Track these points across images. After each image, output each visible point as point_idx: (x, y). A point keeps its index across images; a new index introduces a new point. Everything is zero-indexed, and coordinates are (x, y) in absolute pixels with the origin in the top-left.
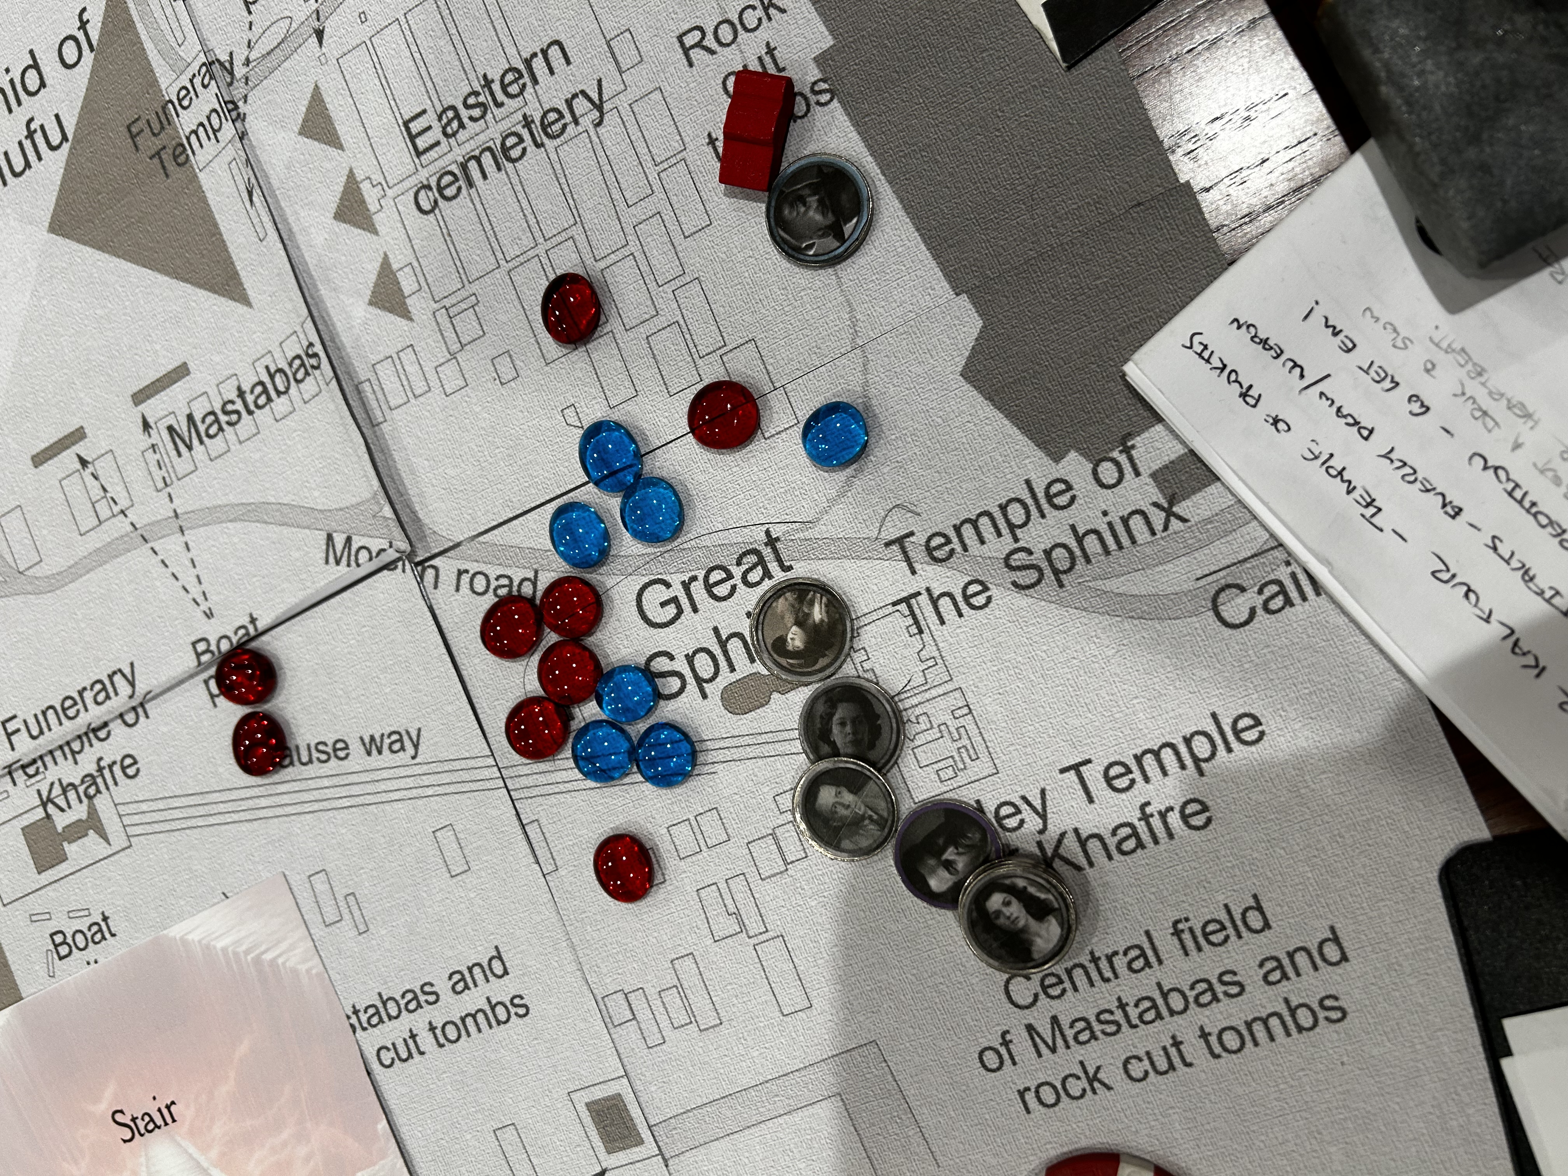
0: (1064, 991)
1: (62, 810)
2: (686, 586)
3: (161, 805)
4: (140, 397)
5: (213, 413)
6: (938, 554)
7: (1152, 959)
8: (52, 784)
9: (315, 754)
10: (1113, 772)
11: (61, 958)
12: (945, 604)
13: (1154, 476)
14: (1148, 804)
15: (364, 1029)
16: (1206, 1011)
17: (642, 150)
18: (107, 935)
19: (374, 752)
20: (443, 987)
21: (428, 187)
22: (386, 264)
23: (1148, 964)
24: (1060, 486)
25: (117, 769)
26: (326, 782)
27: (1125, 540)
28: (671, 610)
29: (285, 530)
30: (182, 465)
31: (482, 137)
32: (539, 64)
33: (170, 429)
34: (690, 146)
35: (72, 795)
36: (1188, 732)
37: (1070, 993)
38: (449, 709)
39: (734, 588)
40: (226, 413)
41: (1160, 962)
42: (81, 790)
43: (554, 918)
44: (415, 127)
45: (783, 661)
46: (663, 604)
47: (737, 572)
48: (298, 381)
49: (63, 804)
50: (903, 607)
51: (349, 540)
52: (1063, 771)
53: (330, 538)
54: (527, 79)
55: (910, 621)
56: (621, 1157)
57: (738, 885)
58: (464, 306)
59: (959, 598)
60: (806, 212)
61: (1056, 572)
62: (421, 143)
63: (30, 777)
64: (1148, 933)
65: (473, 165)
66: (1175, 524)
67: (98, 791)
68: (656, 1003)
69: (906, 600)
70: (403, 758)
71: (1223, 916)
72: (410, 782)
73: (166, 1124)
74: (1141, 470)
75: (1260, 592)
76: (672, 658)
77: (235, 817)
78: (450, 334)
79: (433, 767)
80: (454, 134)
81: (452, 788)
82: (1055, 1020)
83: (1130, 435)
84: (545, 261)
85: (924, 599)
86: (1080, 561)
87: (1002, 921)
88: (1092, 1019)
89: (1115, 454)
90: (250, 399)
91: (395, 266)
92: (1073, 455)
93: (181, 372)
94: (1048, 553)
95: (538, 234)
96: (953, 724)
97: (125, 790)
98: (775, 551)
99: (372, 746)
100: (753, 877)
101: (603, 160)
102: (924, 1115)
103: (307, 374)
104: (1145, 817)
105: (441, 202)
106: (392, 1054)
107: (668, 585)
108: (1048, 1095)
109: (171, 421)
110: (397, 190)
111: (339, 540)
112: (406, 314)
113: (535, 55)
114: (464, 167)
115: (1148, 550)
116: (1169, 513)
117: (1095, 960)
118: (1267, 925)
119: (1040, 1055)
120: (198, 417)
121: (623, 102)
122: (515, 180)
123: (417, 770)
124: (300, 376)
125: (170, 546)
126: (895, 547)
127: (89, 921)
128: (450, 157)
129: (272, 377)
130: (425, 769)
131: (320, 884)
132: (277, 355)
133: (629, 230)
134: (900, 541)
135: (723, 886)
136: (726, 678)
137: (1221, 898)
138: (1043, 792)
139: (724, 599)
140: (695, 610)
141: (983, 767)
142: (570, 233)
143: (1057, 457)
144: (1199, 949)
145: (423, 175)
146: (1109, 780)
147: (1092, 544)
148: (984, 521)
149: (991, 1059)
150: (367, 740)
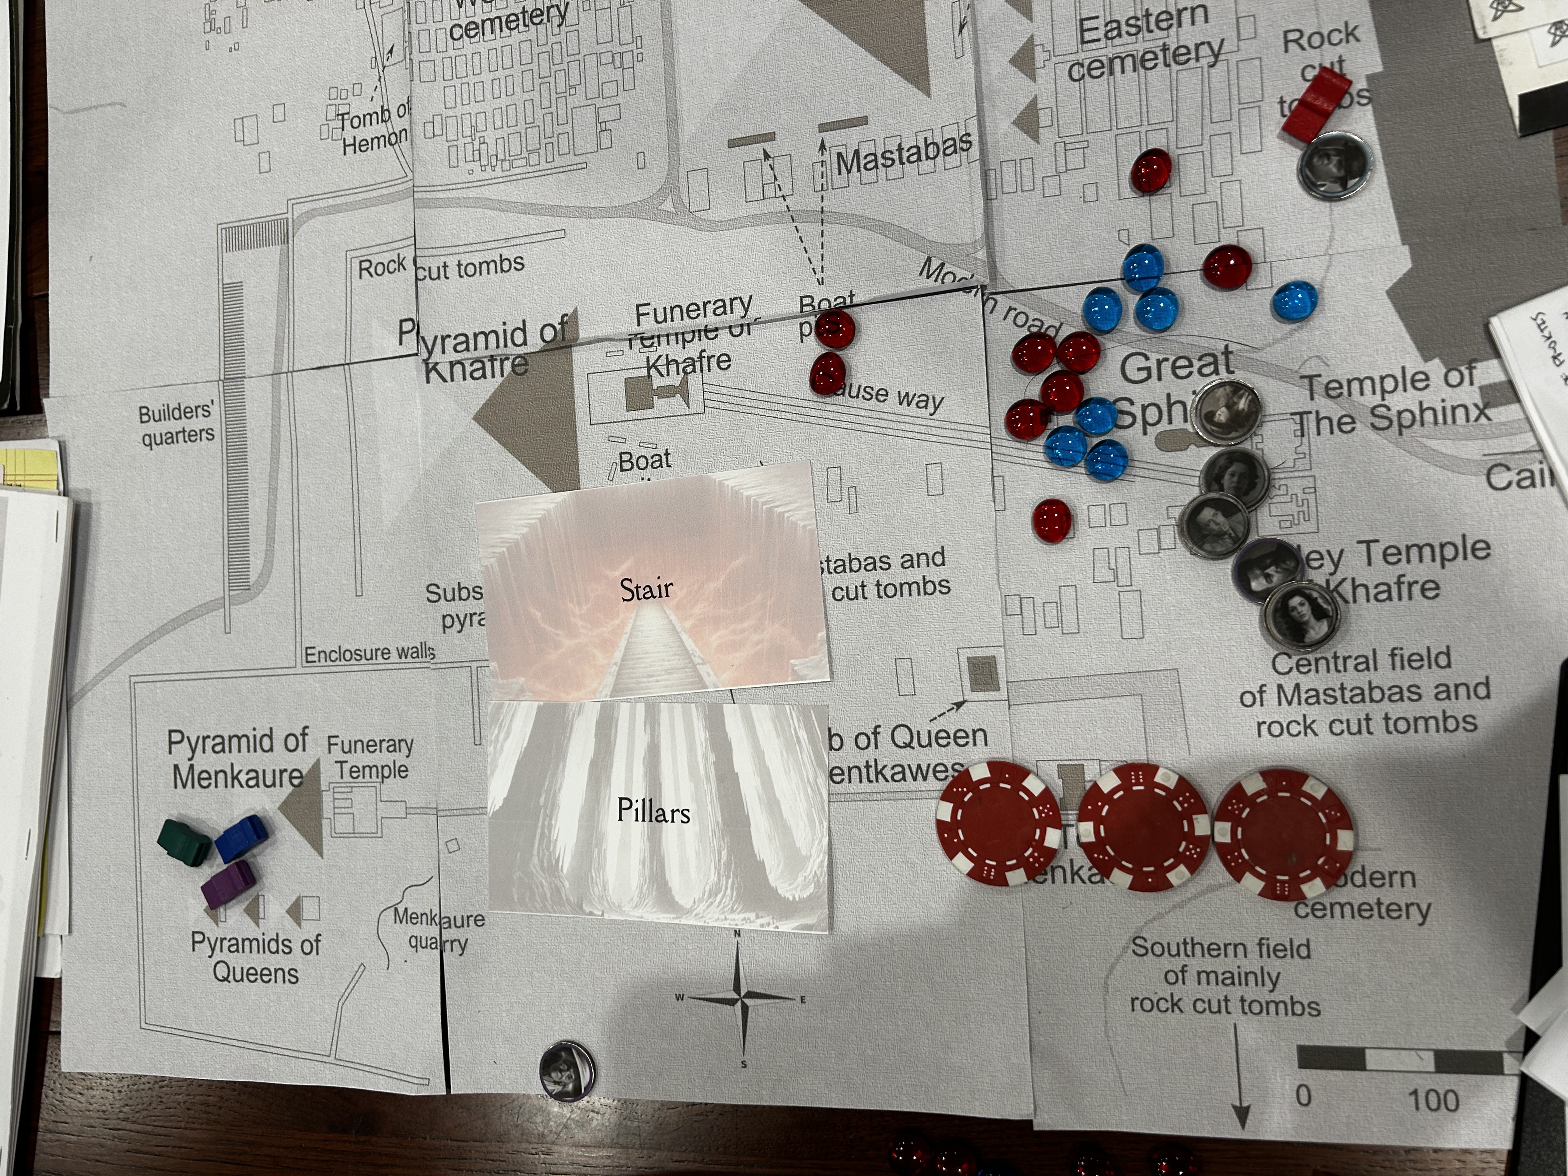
0: (1310, 671)
1: (662, 375)
2: (1159, 363)
3: (737, 393)
4: (824, 128)
5: (875, 155)
6: (1332, 393)
7: (1372, 666)
8: (660, 356)
9: (862, 393)
10: (1389, 551)
11: (622, 470)
12: (1325, 424)
13: (1481, 388)
14: (1404, 575)
15: (830, 573)
16: (1393, 705)
17: (1234, 91)
18: (664, 465)
19: (905, 403)
20: (896, 561)
21: (1082, 65)
22: (1033, 104)
23: (1368, 668)
24: (1422, 377)
25: (714, 361)
26: (863, 413)
27: (1449, 419)
28: (1144, 374)
29: (898, 245)
30: (839, 181)
31: (1130, 47)
32: (1186, 15)
33: (840, 155)
34: (1267, 100)
35: (673, 368)
36: (1445, 540)
37: (1313, 672)
38: (971, 391)
39: (1191, 373)
40: (883, 157)
41: (1376, 669)
42: (681, 366)
43: (992, 539)
44: (1087, 25)
45: (1208, 427)
46: (1139, 369)
47: (1197, 364)
48: (945, 155)
49: (664, 372)
50: (1297, 418)
51: (943, 265)
52: (1359, 542)
53: (929, 259)
54: (1175, 21)
55: (1298, 427)
56: (981, 695)
57: (1123, 554)
58: (1077, 146)
59: (1335, 423)
60: (1328, 164)
61: (1401, 426)
62: (1088, 36)
63: (645, 347)
64: (1374, 651)
65: (1117, 62)
66: (1483, 420)
67: (694, 371)
68: (1039, 610)
69: (1301, 414)
70: (925, 413)
71: (1424, 653)
72: (923, 429)
73: (661, 596)
74: (1475, 382)
75: (1519, 473)
76: (1132, 403)
77: (789, 416)
78: (1061, 160)
79: (943, 424)
80: (1112, 38)
81: (951, 441)
82: (1297, 686)
83: (1475, 360)
84: (1143, 137)
85: (1312, 417)
86: (1418, 423)
87: (1294, 614)
88: (1321, 691)
89: (1463, 368)
90: (905, 155)
91: (1040, 106)
92: (1437, 361)
93: (863, 121)
94: (1400, 413)
95: (1145, 119)
96: (1301, 496)
97: (715, 375)
98: (1227, 359)
99: (905, 399)
100: (1134, 551)
101: (1206, 89)
102: (1192, 721)
103: (955, 152)
104: (1399, 583)
105: (1087, 76)
106: (844, 593)
107: (1147, 358)
108: (1276, 729)
109: (842, 150)
110: (1059, 59)
111: (935, 264)
112: (1036, 138)
113: (1186, 9)
114: (1111, 61)
115: (1461, 430)
116: (1482, 412)
117: (1336, 657)
118: (1449, 665)
119: (1280, 704)
120: (862, 154)
121: (1233, 58)
122: (1143, 81)
123: (931, 423)
124: (948, 151)
125: (811, 230)
126: (1306, 381)
127: (654, 452)
128: (1104, 52)
129: (927, 146)
130: (937, 423)
131: (834, 475)
132: (937, 133)
133: (1207, 137)
134: (1311, 378)
135: (1112, 551)
136: (1164, 426)
137: (1427, 643)
138: (1342, 551)
139: (1182, 378)
140: (1160, 379)
141: (1311, 526)
142: (1166, 125)
143: (1427, 359)
144: (1403, 668)
145: (1081, 56)
146: (1385, 555)
147: (1428, 416)
148: (1368, 383)
149: (1248, 699)
150: (903, 395)
